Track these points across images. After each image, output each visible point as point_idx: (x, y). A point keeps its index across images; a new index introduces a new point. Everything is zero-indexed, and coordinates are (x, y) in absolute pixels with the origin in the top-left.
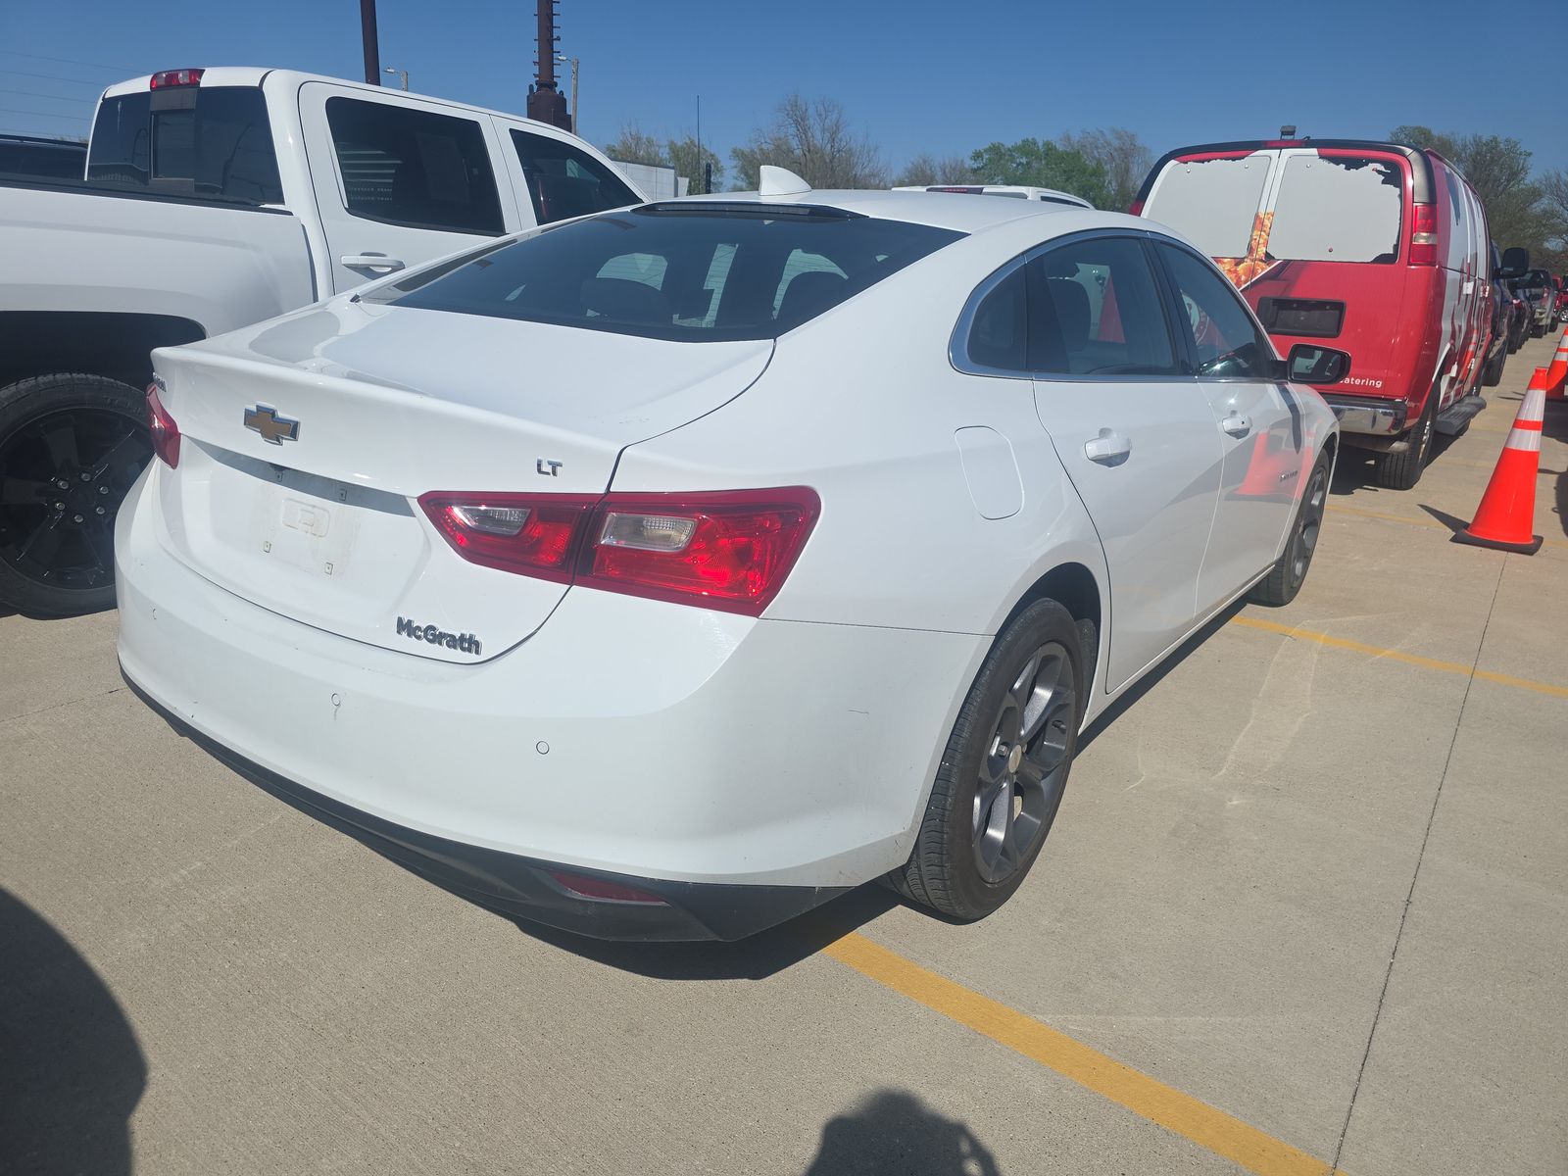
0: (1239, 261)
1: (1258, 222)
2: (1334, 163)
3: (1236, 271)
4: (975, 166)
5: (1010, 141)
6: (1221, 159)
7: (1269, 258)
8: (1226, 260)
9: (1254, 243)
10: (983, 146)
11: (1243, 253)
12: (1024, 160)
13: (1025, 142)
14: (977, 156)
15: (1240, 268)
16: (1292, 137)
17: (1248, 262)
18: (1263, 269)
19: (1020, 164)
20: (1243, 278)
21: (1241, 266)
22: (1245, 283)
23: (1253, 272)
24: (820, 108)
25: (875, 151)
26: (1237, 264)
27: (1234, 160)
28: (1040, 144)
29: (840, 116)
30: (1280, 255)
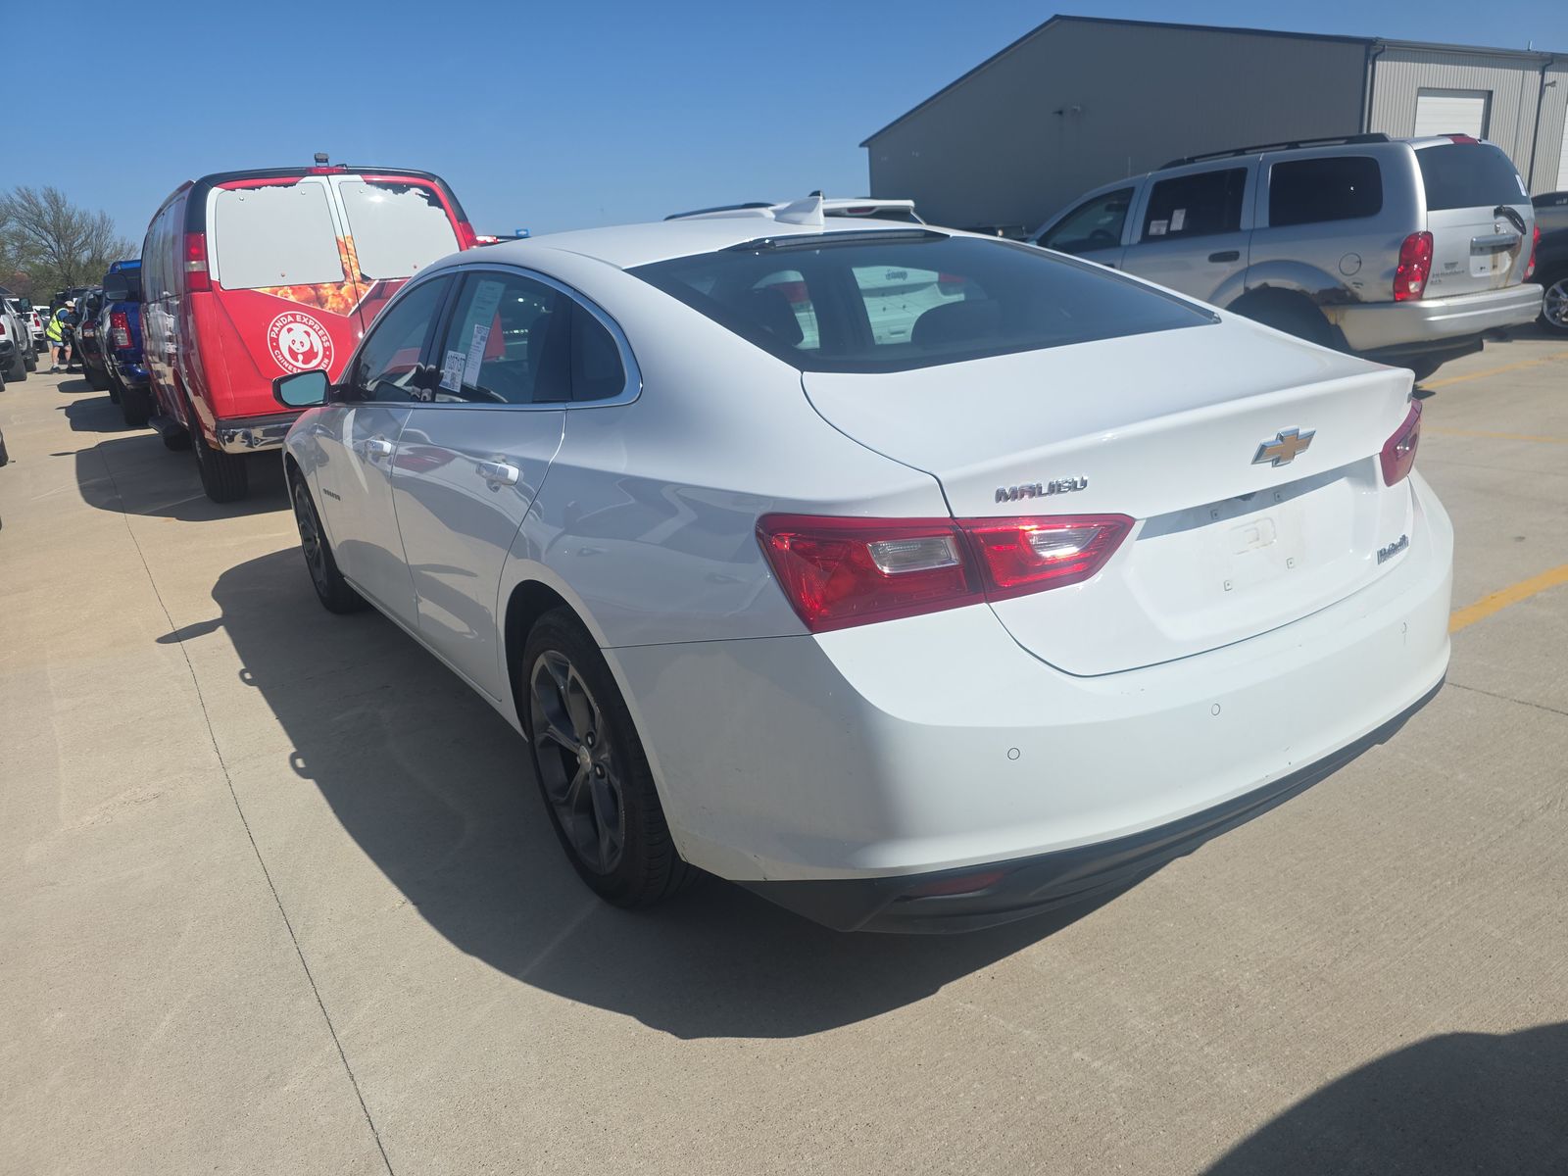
0: (339, 285)
1: (342, 247)
2: (382, 188)
3: (340, 295)
6: (272, 186)
7: (365, 279)
8: (326, 285)
9: (347, 267)
11: (341, 278)
15: (343, 291)
16: (326, 164)
17: (348, 286)
18: (365, 290)
20: (350, 300)
21: (343, 289)
22: (354, 304)
23: (357, 294)
26: (339, 288)
27: (286, 186)
30: (377, 275)
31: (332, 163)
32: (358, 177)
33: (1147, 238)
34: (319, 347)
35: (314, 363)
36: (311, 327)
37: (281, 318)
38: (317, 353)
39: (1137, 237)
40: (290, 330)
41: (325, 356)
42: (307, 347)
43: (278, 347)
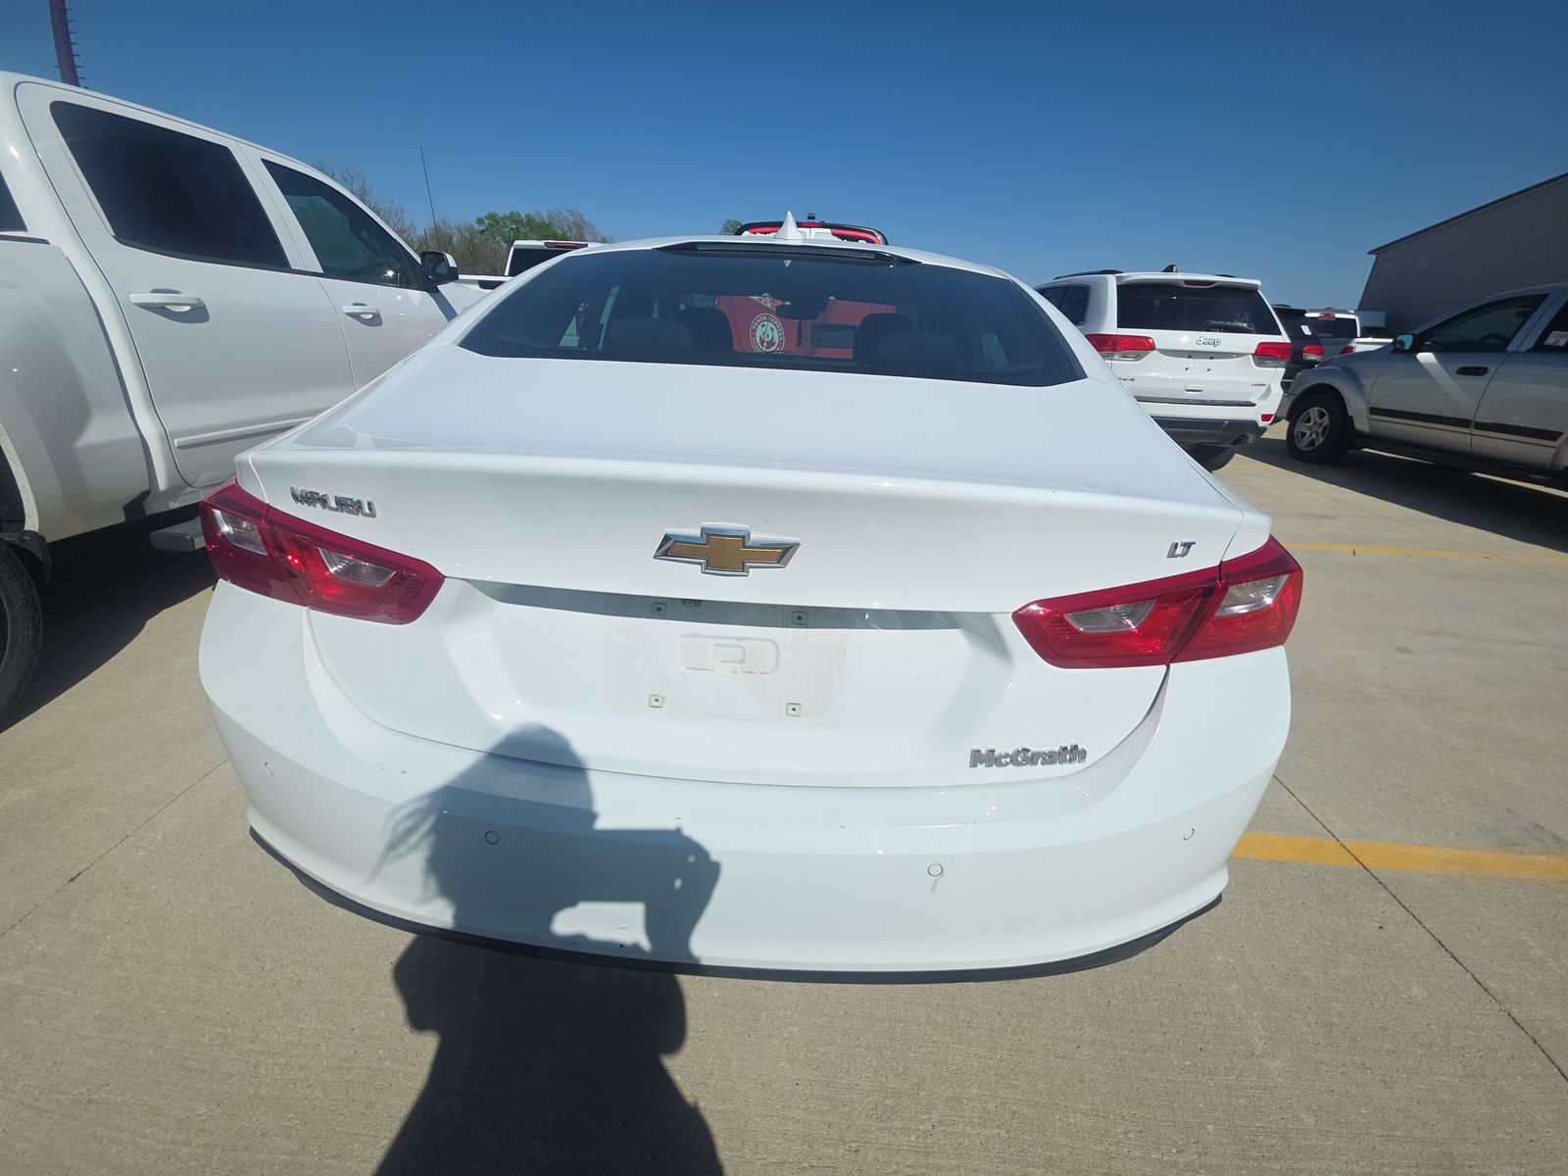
4: (481, 228)
5: (502, 212)
10: (483, 215)
12: (514, 226)
13: (512, 213)
14: (480, 221)
16: (814, 219)
19: (512, 228)
24: (345, 174)
25: (402, 212)
28: (523, 216)
29: (364, 184)
31: (817, 220)
32: (829, 231)
33: (1540, 347)
34: (776, 340)
35: (772, 349)
36: (775, 325)
37: (760, 317)
38: (774, 344)
39: (1530, 343)
40: (763, 325)
41: (779, 346)
42: (769, 339)
43: (754, 336)
